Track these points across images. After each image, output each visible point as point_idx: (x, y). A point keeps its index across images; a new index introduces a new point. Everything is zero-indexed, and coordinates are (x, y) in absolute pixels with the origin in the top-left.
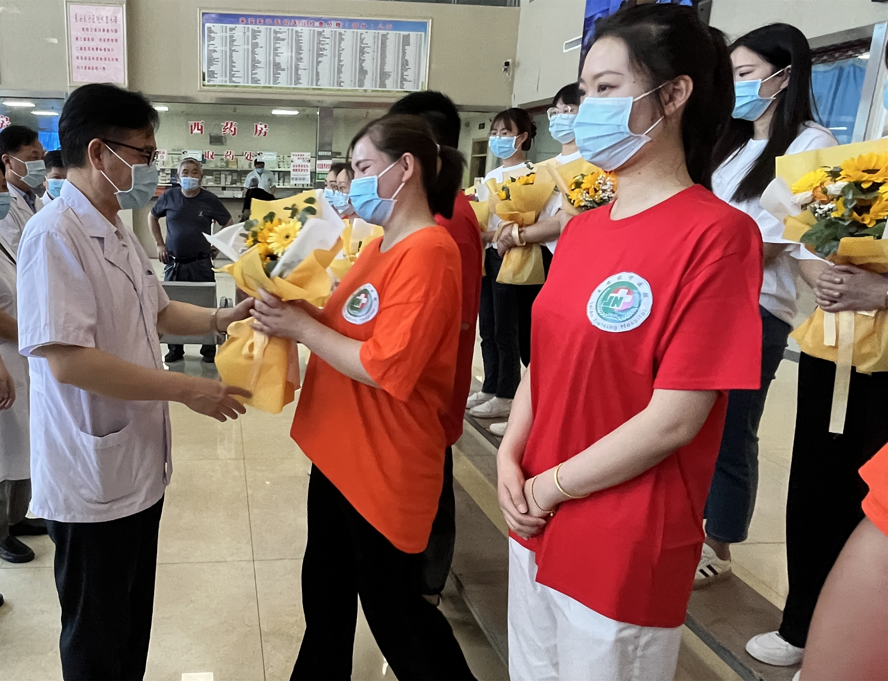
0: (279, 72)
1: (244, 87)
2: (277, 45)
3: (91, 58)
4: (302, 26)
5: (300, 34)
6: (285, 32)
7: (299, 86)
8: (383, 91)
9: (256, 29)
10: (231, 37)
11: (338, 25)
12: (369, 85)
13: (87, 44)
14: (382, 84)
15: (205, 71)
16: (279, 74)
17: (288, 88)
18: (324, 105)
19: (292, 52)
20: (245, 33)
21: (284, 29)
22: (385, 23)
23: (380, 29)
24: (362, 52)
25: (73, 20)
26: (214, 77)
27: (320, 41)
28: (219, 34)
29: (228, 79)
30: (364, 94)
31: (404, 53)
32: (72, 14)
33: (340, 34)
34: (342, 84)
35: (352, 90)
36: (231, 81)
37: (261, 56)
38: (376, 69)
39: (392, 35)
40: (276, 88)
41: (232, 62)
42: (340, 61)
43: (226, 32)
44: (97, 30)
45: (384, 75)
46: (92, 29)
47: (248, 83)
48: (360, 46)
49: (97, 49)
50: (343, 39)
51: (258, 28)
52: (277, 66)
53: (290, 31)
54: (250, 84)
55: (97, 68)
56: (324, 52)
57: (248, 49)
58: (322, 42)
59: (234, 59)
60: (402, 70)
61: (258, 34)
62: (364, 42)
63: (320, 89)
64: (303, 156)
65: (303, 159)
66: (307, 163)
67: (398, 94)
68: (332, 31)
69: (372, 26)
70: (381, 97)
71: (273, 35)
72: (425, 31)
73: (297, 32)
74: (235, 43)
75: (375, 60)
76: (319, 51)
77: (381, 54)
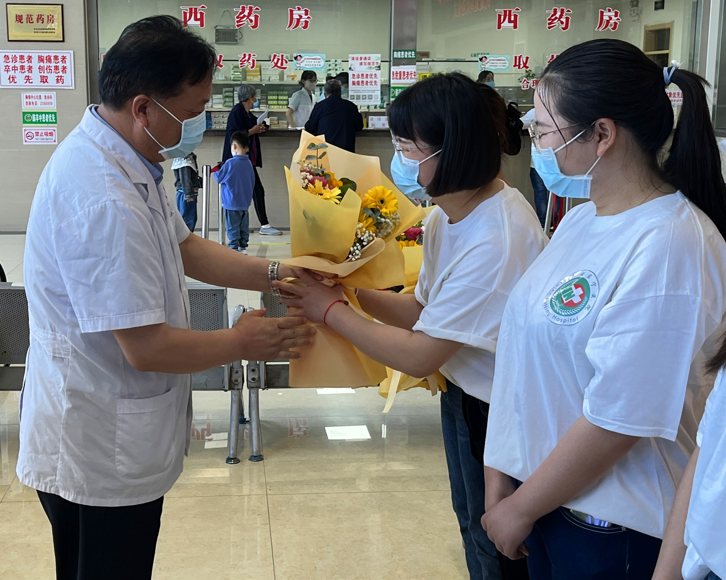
64: (369, 59)
65: (369, 64)
66: (374, 71)
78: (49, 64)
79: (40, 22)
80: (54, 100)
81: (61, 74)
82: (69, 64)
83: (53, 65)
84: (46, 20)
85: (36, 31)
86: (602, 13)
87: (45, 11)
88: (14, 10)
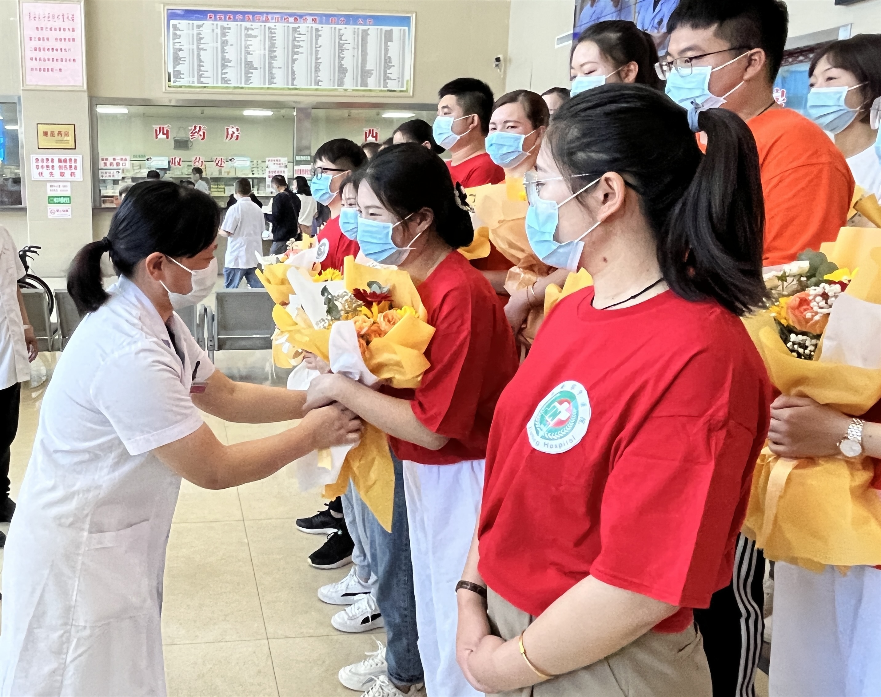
0: (251, 71)
1: (213, 87)
2: (249, 43)
3: (47, 60)
4: (275, 22)
5: (273, 31)
6: (257, 29)
7: (273, 86)
8: (365, 90)
9: (226, 26)
10: (199, 34)
11: (314, 20)
12: (349, 84)
13: (41, 44)
14: (364, 83)
15: (171, 70)
16: (252, 73)
17: (262, 88)
18: (301, 105)
19: (265, 49)
20: (213, 30)
21: (256, 25)
22: (365, 18)
23: (361, 24)
24: (341, 49)
25: (26, 18)
26: (181, 78)
27: (296, 38)
28: (185, 32)
29: (195, 79)
30: (344, 93)
31: (387, 50)
32: (26, 12)
33: (317, 30)
34: (320, 83)
35: (331, 90)
36: (199, 81)
37: (231, 53)
38: (357, 67)
39: (374, 31)
40: (249, 88)
41: (200, 61)
42: (317, 59)
43: (193, 29)
44: (53, 29)
45: (365, 74)
46: (47, 28)
47: (217, 83)
48: (339, 43)
49: (53, 49)
50: (320, 36)
51: (228, 24)
52: (249, 66)
53: (263, 27)
54: (220, 85)
55: (52, 70)
56: (300, 50)
57: (217, 48)
58: (297, 39)
59: (202, 58)
60: (385, 67)
61: (227, 31)
62: (343, 38)
63: (296, 89)
64: (280, 161)
65: (280, 164)
66: (283, 169)
67: (382, 94)
68: (308, 27)
69: (351, 22)
70: (363, 96)
71: (244, 32)
72: (409, 26)
73: (270, 28)
74: (202, 41)
75: (355, 58)
76: (295, 49)
77: (362, 51)
78: (65, 164)
79: (60, 136)
80: (69, 189)
81: (73, 171)
82: (79, 164)
83: (68, 164)
84: (63, 135)
85: (57, 142)
87: (63, 128)
88: (42, 128)
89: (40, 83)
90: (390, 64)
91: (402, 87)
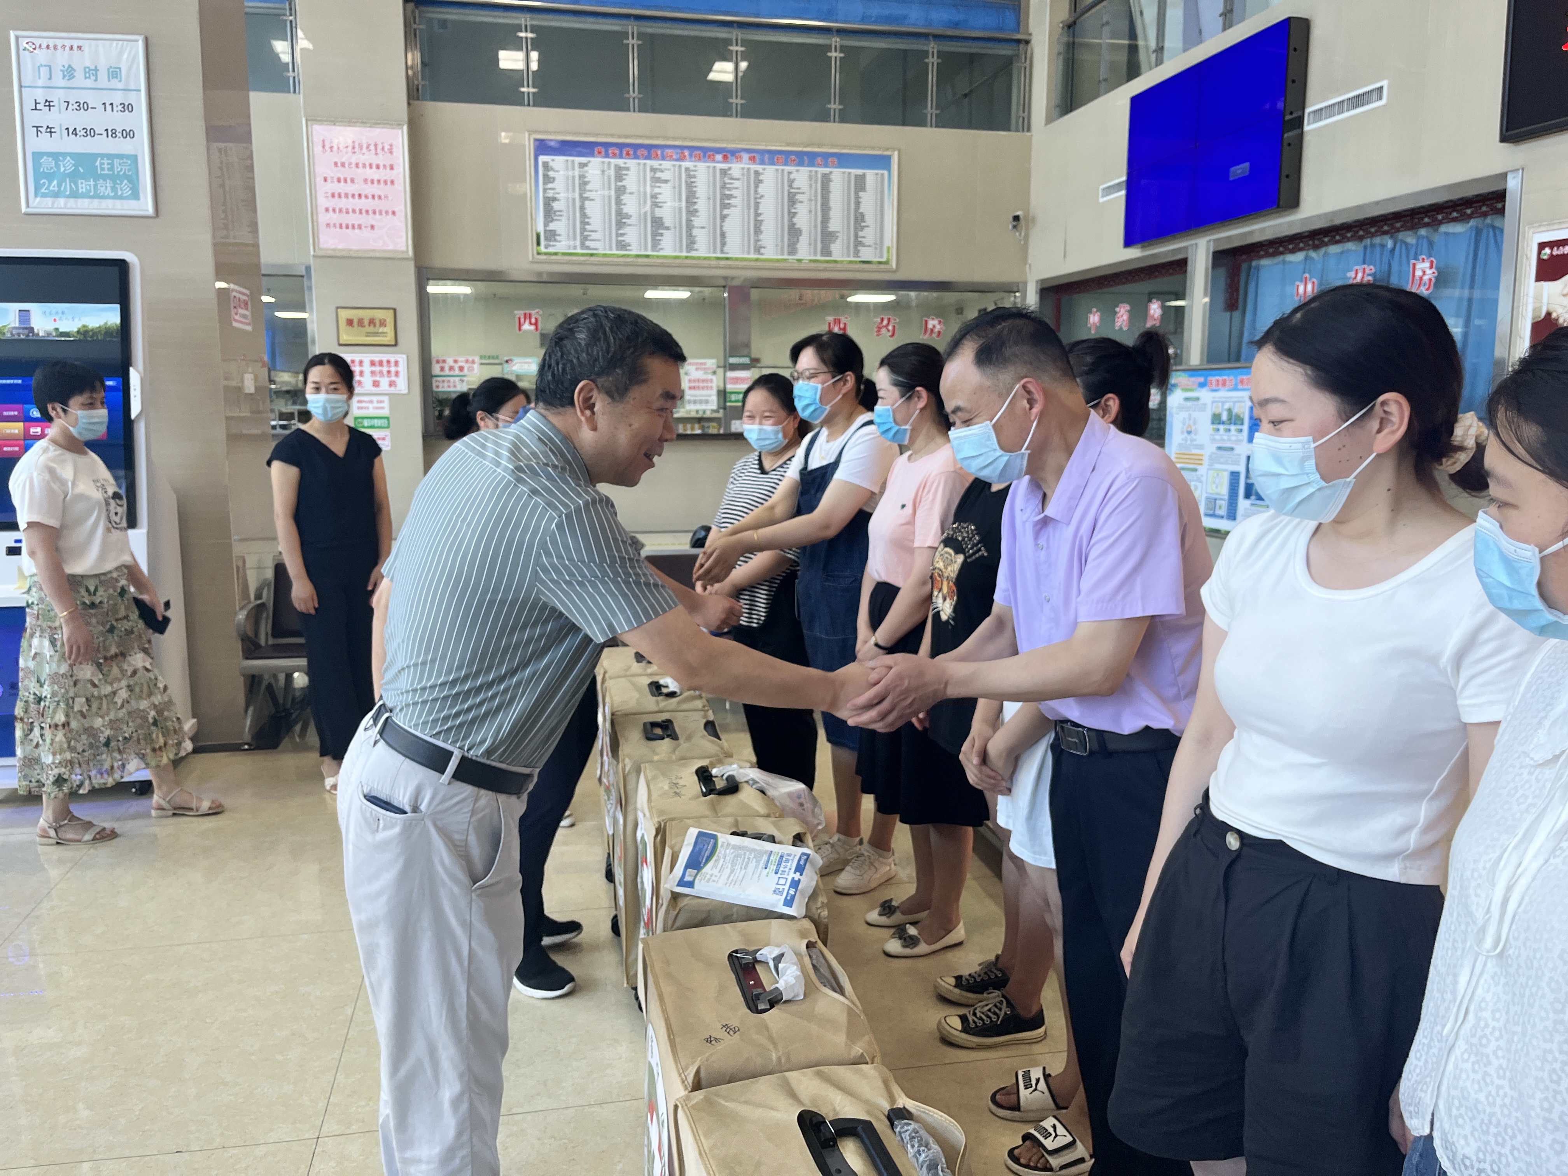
0: (661, 231)
1: (605, 255)
2: (657, 190)
3: (350, 211)
4: (695, 161)
5: (692, 173)
6: (669, 170)
7: (693, 254)
8: (827, 262)
9: (622, 165)
10: (581, 177)
11: (752, 159)
12: (805, 251)
13: (342, 188)
14: (826, 251)
15: (541, 228)
16: (661, 235)
17: (676, 257)
18: (735, 283)
19: (680, 200)
20: (603, 171)
21: (666, 164)
22: (826, 156)
23: (819, 166)
24: (792, 200)
25: (318, 149)
26: (555, 240)
27: (725, 184)
28: (562, 173)
29: (578, 243)
30: (796, 265)
31: (858, 204)
32: (317, 139)
33: (757, 173)
34: (762, 250)
35: (778, 261)
36: (583, 246)
37: (630, 206)
38: (816, 227)
39: (839, 176)
40: (658, 257)
41: (584, 215)
42: (757, 215)
43: (573, 169)
44: (360, 165)
45: (827, 237)
46: (350, 164)
47: (611, 249)
48: (789, 193)
49: (360, 195)
50: (761, 181)
51: (625, 163)
52: (658, 223)
53: (677, 169)
54: (615, 252)
55: (360, 227)
56: (733, 201)
57: (610, 197)
58: (728, 186)
59: (587, 211)
60: (856, 229)
61: (624, 172)
62: (795, 185)
63: (727, 259)
64: (705, 363)
65: (705, 368)
66: (710, 377)
67: (851, 266)
68: (743, 169)
69: (806, 161)
70: (825, 270)
71: (649, 174)
72: (888, 167)
73: (687, 169)
74: (588, 187)
75: (813, 213)
76: (725, 200)
77: (822, 205)
78: (381, 368)
79: (372, 326)
80: (386, 404)
81: (393, 378)
82: (402, 368)
83: (385, 369)
84: (377, 324)
85: (368, 334)
86: (926, 321)
88: (344, 314)
89: (340, 247)
90: (863, 224)
91: (881, 257)
